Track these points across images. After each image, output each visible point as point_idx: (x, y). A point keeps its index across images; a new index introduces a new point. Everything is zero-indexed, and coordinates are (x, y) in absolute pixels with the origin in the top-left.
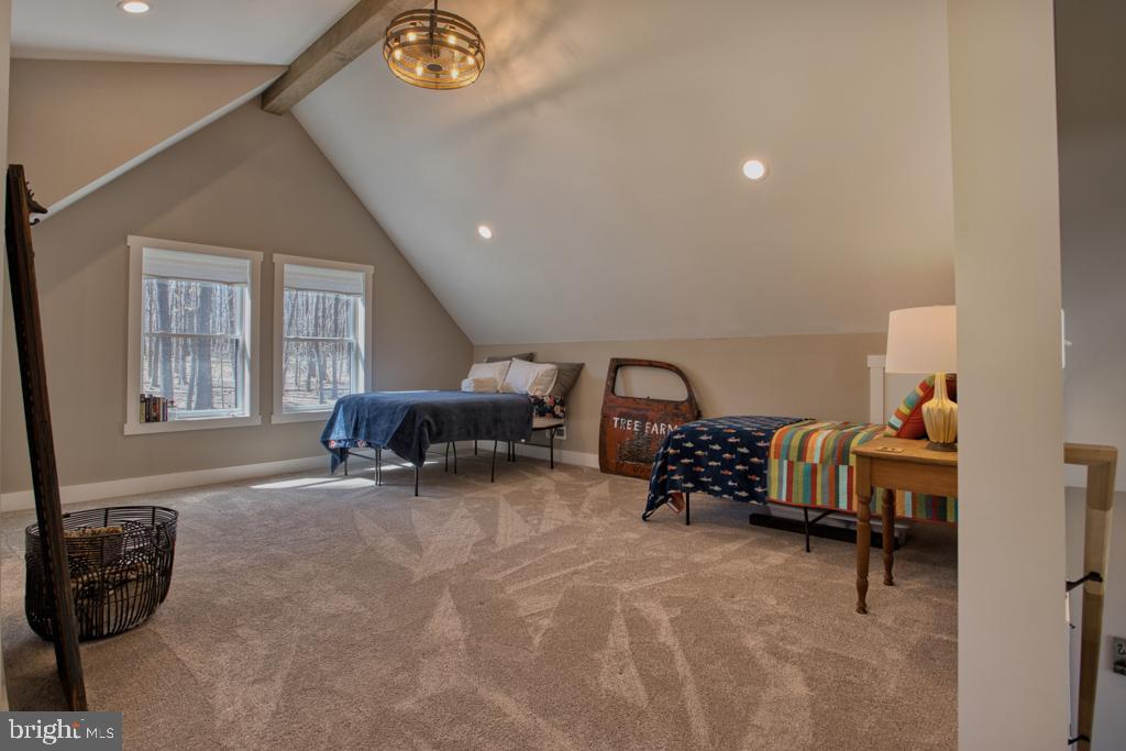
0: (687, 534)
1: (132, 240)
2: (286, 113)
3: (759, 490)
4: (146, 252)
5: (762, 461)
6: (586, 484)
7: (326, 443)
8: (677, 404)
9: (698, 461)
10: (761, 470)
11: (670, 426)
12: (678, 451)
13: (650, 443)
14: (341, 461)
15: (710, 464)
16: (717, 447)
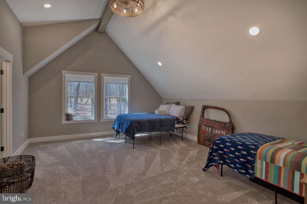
0: (219, 182)
1: (63, 72)
2: (104, 32)
3: (251, 171)
4: (66, 75)
5: (253, 159)
6: (190, 149)
7: (114, 128)
8: (225, 124)
9: (225, 153)
10: (252, 163)
11: (222, 131)
12: (217, 148)
13: (214, 136)
14: (118, 134)
15: (230, 155)
16: (233, 149)
